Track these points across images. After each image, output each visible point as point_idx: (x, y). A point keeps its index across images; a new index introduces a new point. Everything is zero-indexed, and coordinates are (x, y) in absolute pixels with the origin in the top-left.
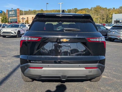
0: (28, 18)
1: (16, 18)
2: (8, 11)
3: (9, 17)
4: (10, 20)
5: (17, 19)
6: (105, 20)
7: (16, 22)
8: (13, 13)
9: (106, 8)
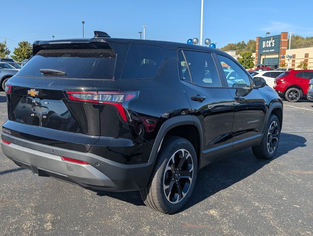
0: (307, 55)
1: (277, 56)
2: (261, 40)
3: (261, 55)
4: (261, 63)
5: (278, 58)
7: (276, 67)
8: (271, 44)
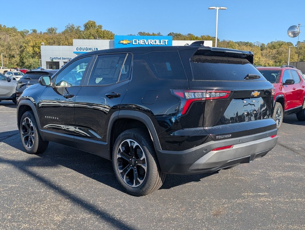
6: (17, 59)
9: (14, 29)
